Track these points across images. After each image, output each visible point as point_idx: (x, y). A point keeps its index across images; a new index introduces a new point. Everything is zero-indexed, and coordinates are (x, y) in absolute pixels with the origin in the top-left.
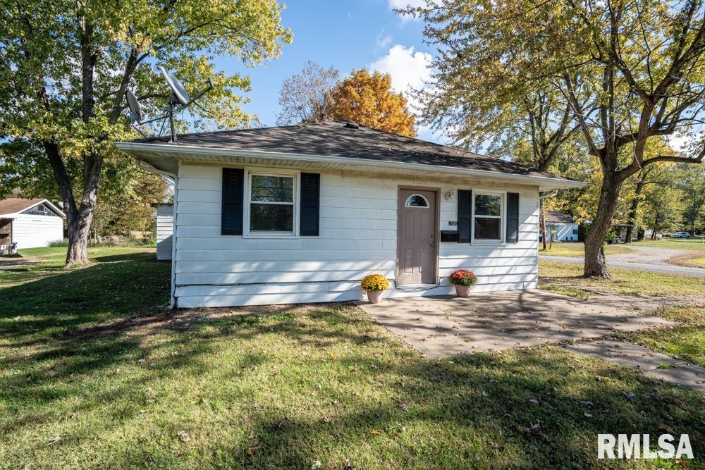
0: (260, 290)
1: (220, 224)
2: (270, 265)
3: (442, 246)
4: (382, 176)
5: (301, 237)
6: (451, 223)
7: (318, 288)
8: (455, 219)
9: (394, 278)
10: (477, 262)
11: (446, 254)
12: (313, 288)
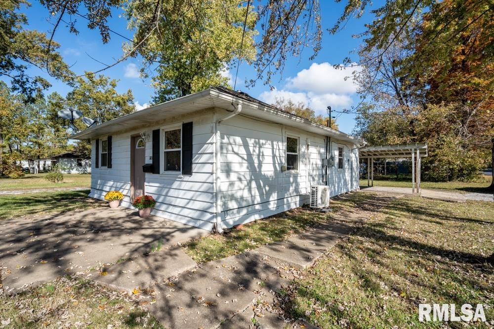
1: (95, 164)
2: (103, 182)
3: (146, 176)
5: (108, 169)
6: (150, 158)
8: (152, 155)
9: (130, 195)
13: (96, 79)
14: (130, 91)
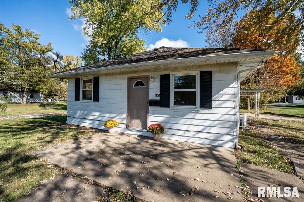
0: (84, 121)
1: (75, 97)
2: (86, 112)
3: (151, 109)
4: (121, 73)
5: (94, 102)
6: (156, 95)
7: (99, 123)
8: (159, 93)
9: (126, 123)
10: (175, 120)
11: (154, 114)
12: (97, 122)
13: (23, 31)
14: (50, 44)
